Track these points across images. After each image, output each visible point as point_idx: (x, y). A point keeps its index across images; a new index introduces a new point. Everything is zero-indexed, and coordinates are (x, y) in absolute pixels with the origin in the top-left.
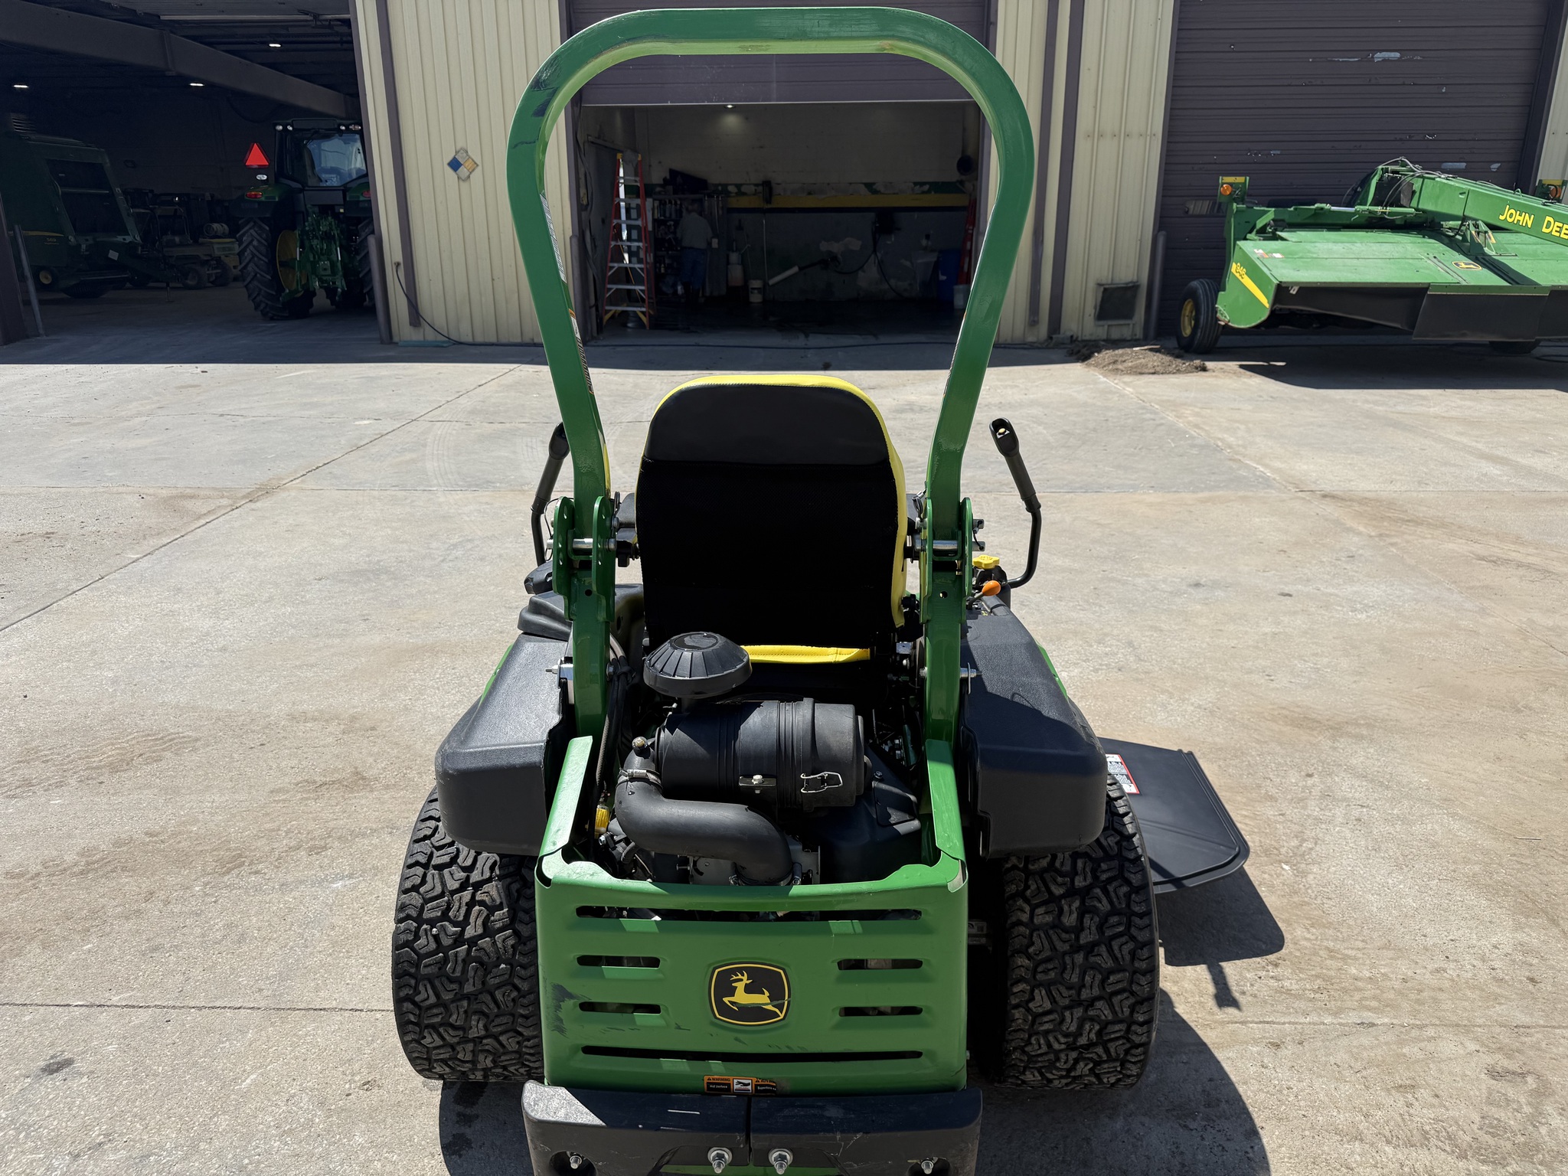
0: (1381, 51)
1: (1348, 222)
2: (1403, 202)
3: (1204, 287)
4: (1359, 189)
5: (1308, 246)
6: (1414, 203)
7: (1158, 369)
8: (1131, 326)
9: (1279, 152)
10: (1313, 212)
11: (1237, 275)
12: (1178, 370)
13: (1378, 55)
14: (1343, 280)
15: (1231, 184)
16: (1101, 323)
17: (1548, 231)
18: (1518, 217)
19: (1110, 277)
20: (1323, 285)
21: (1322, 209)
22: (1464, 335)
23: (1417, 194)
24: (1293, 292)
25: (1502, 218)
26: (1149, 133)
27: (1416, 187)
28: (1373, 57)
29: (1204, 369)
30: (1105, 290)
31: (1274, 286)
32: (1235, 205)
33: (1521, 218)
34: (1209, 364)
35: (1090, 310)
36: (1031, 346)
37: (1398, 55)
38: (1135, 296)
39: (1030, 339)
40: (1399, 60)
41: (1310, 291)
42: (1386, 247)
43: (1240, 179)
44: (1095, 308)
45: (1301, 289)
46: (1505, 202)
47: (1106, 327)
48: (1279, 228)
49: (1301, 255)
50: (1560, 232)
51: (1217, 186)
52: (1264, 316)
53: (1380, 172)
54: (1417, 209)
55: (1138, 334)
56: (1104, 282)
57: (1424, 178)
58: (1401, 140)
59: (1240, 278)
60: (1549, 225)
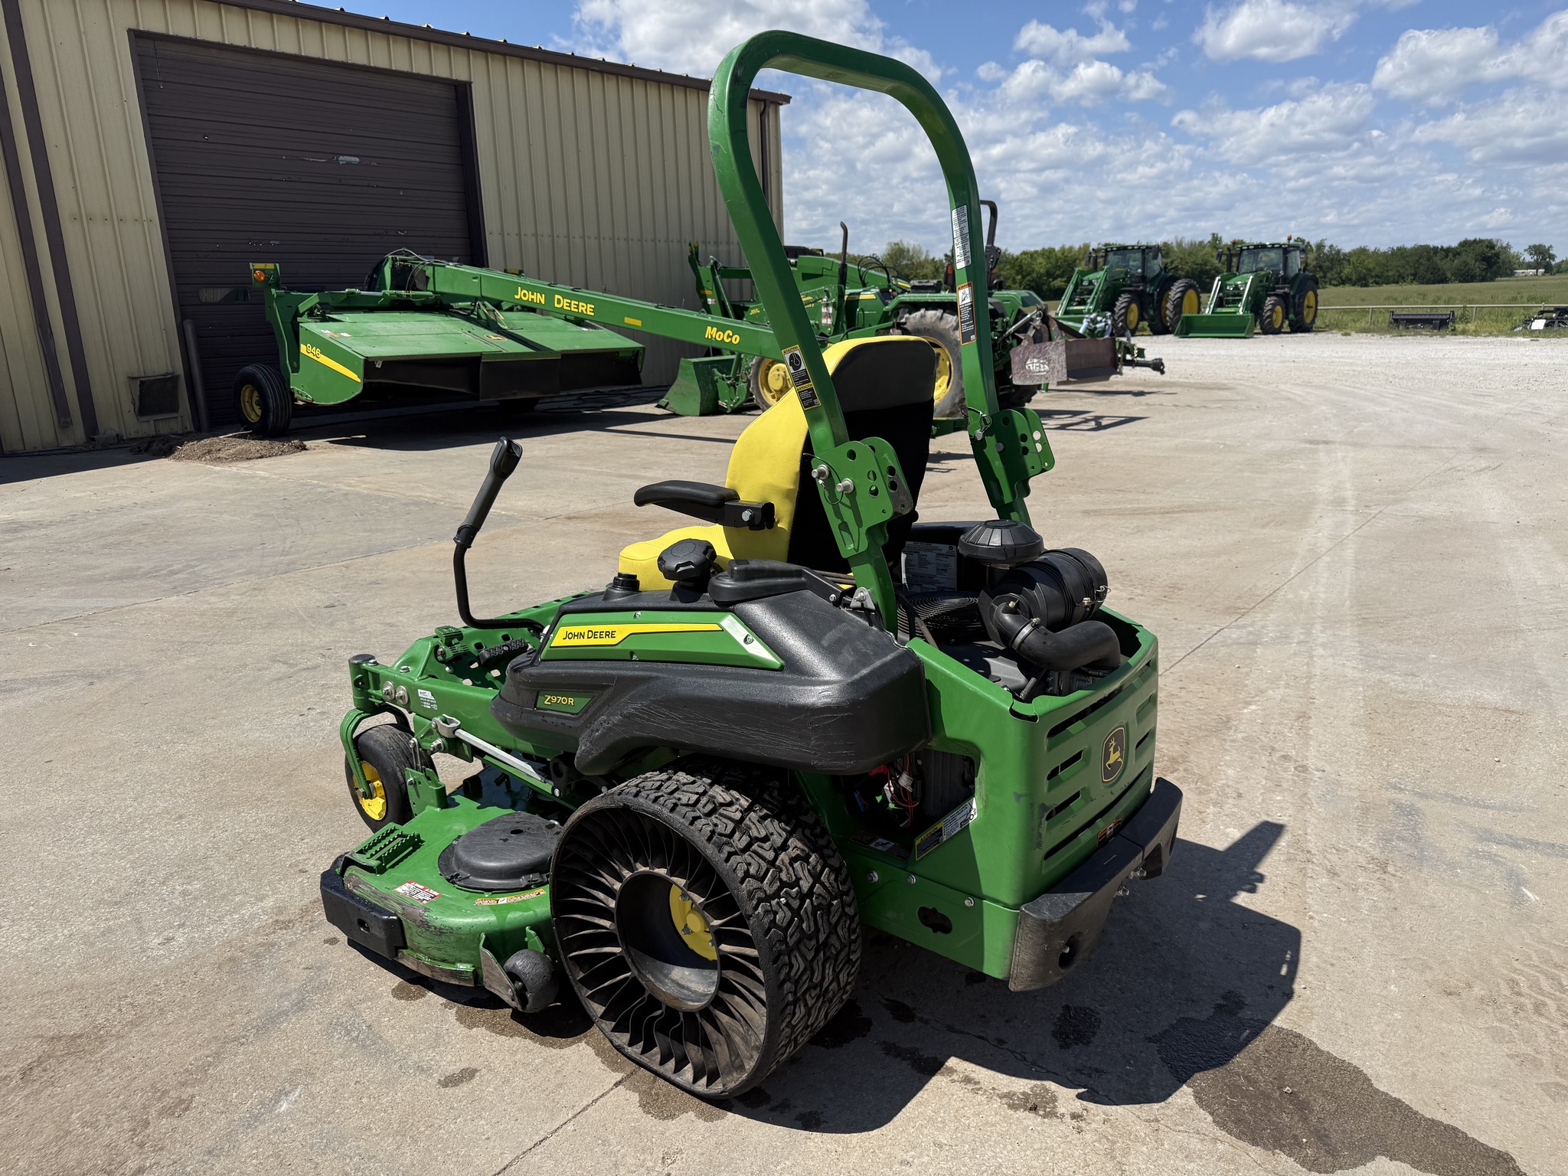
0: (343, 155)
1: (375, 305)
2: (419, 286)
3: (262, 371)
4: (375, 276)
5: (365, 326)
6: (430, 286)
7: (263, 452)
8: (179, 419)
9: (278, 242)
10: (346, 297)
11: (311, 355)
12: (282, 451)
13: (341, 158)
14: (416, 353)
15: (263, 270)
16: (145, 418)
17: (560, 306)
18: (531, 296)
19: (142, 368)
20: (402, 359)
21: (353, 293)
22: (515, 394)
23: (431, 279)
24: (378, 366)
25: (516, 297)
26: (145, 218)
27: (429, 271)
28: (337, 160)
29: (304, 448)
30: (142, 383)
31: (362, 362)
32: (273, 291)
33: (534, 297)
34: (308, 443)
35: (128, 406)
36: (72, 451)
37: (357, 160)
38: (175, 387)
39: (66, 443)
40: (359, 164)
41: (394, 365)
42: (426, 325)
43: (270, 266)
44: (134, 403)
45: (384, 363)
46: (517, 284)
47: (152, 422)
48: (327, 311)
49: (364, 333)
50: (570, 306)
51: (249, 272)
52: (359, 390)
53: (390, 261)
54: (434, 292)
55: (188, 426)
56: (136, 375)
57: (434, 266)
58: (379, 234)
59: (315, 358)
60: (559, 301)
